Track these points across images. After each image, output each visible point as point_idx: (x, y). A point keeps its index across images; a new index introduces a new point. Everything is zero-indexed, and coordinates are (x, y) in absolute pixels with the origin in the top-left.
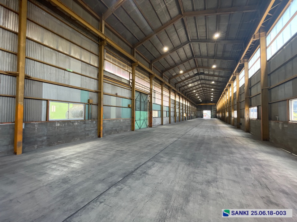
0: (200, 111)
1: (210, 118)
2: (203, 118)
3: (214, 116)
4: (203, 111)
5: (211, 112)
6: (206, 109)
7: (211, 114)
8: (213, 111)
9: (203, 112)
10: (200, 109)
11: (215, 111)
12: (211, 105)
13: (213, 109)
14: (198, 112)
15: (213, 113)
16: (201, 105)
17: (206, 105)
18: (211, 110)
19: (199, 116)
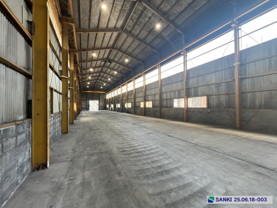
0: (85, 102)
1: (98, 110)
2: (89, 110)
3: (103, 107)
4: (89, 101)
5: (99, 102)
6: (93, 99)
7: (99, 105)
8: (101, 102)
9: (89, 103)
10: (85, 98)
11: (103, 102)
12: (99, 93)
13: (101, 99)
14: (82, 102)
15: (101, 104)
16: (87, 92)
17: (93, 93)
18: (99, 100)
19: (83, 108)
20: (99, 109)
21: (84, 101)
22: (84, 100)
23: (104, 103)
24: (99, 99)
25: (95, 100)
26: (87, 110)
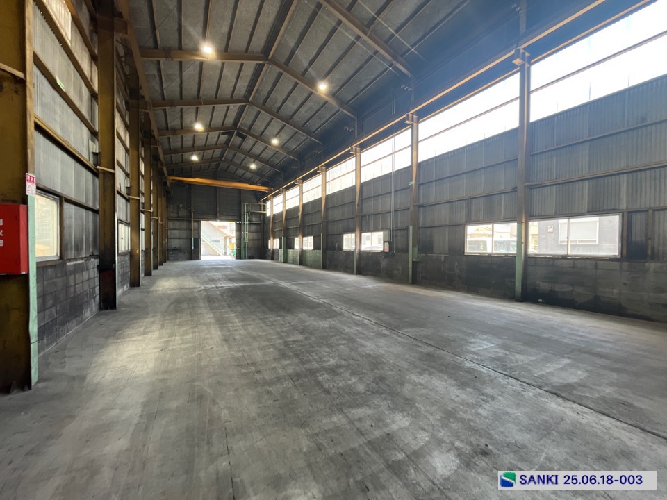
0: (184, 225)
1: (234, 259)
2: (198, 257)
3: (254, 249)
4: (199, 222)
5: (239, 229)
6: (214, 215)
7: (239, 239)
8: (247, 228)
9: (198, 230)
10: (183, 213)
11: (253, 228)
12: (240, 191)
13: (247, 217)
14: (171, 224)
15: (248, 235)
16: (190, 185)
17: (216, 188)
18: (240, 220)
19: (175, 250)
20: (239, 256)
21: (178, 224)
22: (178, 219)
23: (257, 231)
24: (236, 216)
25: (222, 220)
26: (191, 259)
